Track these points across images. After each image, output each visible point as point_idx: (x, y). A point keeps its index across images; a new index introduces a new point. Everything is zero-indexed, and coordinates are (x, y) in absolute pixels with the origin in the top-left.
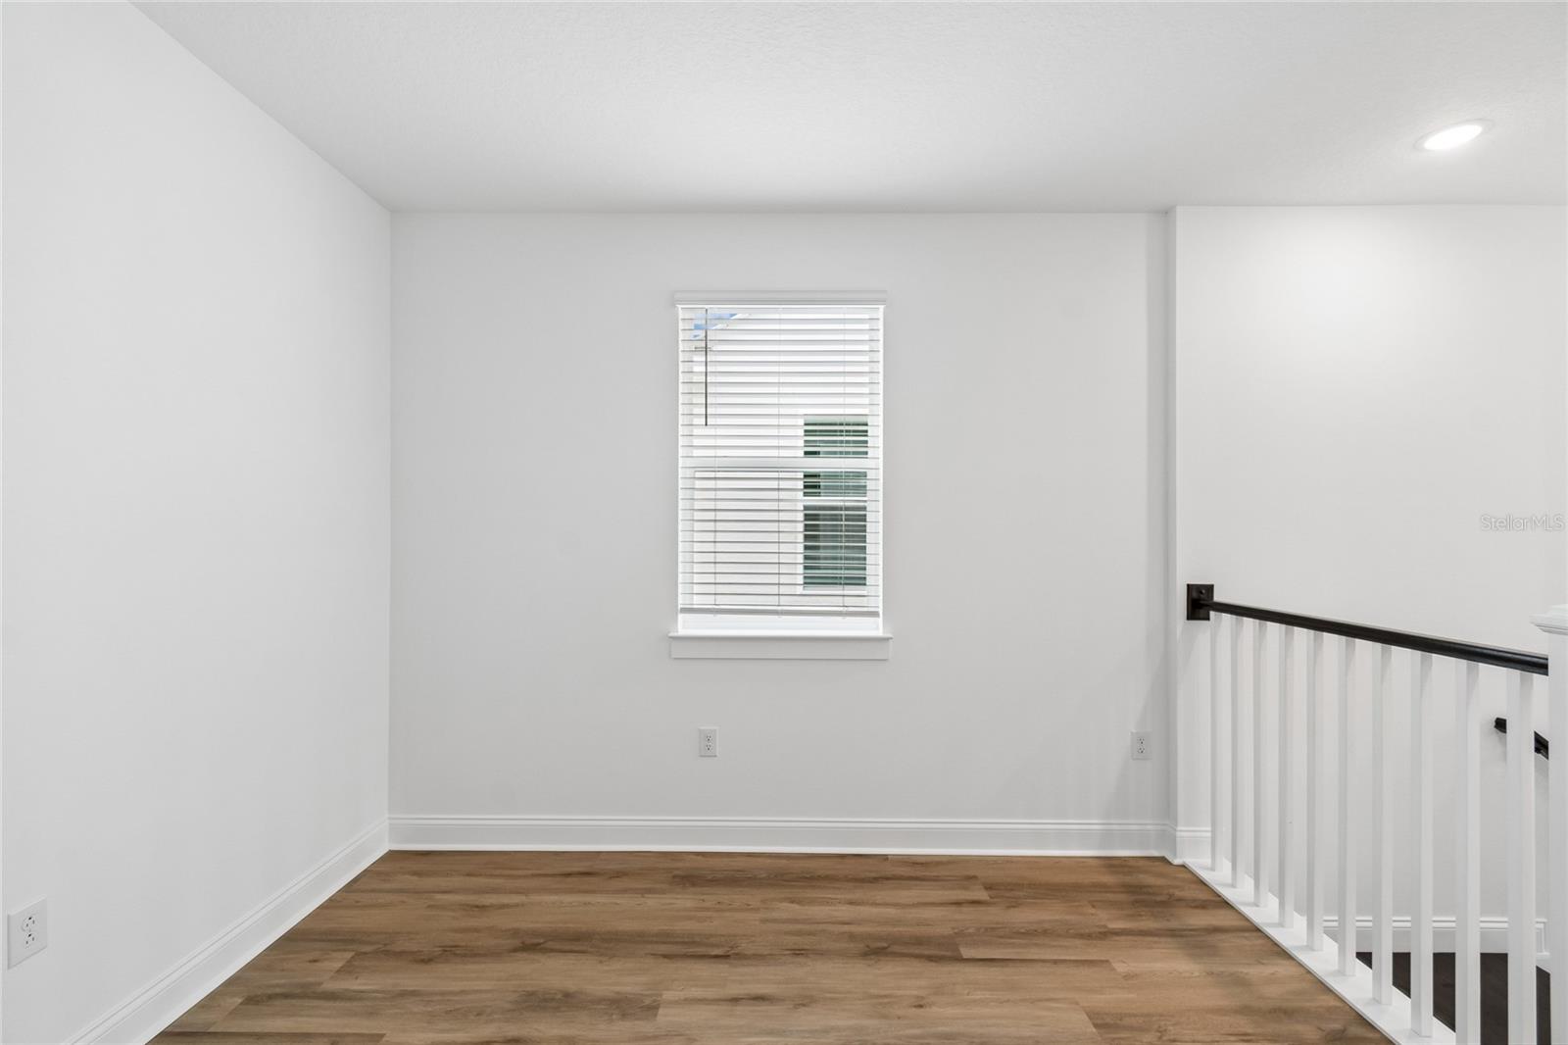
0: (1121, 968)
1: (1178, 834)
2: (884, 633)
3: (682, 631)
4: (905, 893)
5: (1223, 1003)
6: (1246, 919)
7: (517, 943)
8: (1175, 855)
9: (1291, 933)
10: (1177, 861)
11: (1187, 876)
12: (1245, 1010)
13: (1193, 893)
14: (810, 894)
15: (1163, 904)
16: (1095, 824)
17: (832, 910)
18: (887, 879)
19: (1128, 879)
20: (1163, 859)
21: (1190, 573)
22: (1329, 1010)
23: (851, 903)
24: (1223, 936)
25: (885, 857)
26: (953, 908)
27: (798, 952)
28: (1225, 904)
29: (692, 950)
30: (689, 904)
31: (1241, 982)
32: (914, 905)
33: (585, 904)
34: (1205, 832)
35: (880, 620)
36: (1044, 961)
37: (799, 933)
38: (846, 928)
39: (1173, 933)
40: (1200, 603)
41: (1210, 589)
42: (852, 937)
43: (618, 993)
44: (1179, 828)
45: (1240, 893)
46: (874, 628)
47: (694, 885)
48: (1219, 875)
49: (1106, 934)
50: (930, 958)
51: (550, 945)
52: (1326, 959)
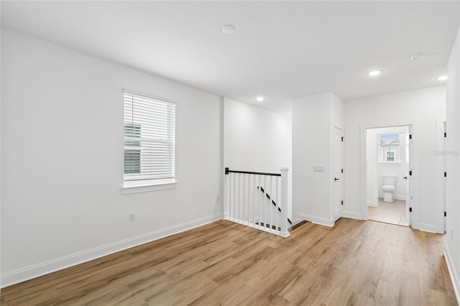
0: (230, 235)
1: (224, 214)
2: (175, 182)
3: (125, 187)
4: (188, 238)
5: (245, 234)
6: (238, 224)
7: (108, 281)
8: (224, 218)
9: (246, 223)
10: (224, 219)
11: (226, 221)
12: (248, 234)
13: (230, 223)
14: (169, 245)
15: (227, 226)
16: (211, 216)
17: (178, 245)
18: (182, 237)
19: (220, 224)
20: (222, 220)
21: (226, 166)
22: (256, 230)
23: (180, 243)
24: (238, 227)
25: (177, 234)
26: (199, 237)
27: (180, 253)
28: (235, 223)
29: (158, 262)
30: (144, 256)
31: (245, 231)
32: (192, 239)
33: (115, 267)
34: (228, 212)
35: (174, 179)
36: (220, 238)
37: (176, 251)
38: (184, 247)
39: (232, 229)
40: (227, 171)
41: (228, 168)
42: (187, 247)
43: (152, 274)
44: (224, 213)
45: (236, 221)
46: (173, 181)
47: (140, 253)
48: (232, 219)
49: (224, 232)
50: (204, 245)
51: (118, 277)
52: (251, 225)
